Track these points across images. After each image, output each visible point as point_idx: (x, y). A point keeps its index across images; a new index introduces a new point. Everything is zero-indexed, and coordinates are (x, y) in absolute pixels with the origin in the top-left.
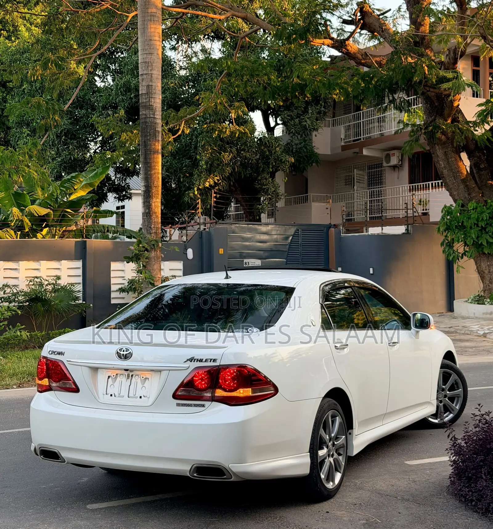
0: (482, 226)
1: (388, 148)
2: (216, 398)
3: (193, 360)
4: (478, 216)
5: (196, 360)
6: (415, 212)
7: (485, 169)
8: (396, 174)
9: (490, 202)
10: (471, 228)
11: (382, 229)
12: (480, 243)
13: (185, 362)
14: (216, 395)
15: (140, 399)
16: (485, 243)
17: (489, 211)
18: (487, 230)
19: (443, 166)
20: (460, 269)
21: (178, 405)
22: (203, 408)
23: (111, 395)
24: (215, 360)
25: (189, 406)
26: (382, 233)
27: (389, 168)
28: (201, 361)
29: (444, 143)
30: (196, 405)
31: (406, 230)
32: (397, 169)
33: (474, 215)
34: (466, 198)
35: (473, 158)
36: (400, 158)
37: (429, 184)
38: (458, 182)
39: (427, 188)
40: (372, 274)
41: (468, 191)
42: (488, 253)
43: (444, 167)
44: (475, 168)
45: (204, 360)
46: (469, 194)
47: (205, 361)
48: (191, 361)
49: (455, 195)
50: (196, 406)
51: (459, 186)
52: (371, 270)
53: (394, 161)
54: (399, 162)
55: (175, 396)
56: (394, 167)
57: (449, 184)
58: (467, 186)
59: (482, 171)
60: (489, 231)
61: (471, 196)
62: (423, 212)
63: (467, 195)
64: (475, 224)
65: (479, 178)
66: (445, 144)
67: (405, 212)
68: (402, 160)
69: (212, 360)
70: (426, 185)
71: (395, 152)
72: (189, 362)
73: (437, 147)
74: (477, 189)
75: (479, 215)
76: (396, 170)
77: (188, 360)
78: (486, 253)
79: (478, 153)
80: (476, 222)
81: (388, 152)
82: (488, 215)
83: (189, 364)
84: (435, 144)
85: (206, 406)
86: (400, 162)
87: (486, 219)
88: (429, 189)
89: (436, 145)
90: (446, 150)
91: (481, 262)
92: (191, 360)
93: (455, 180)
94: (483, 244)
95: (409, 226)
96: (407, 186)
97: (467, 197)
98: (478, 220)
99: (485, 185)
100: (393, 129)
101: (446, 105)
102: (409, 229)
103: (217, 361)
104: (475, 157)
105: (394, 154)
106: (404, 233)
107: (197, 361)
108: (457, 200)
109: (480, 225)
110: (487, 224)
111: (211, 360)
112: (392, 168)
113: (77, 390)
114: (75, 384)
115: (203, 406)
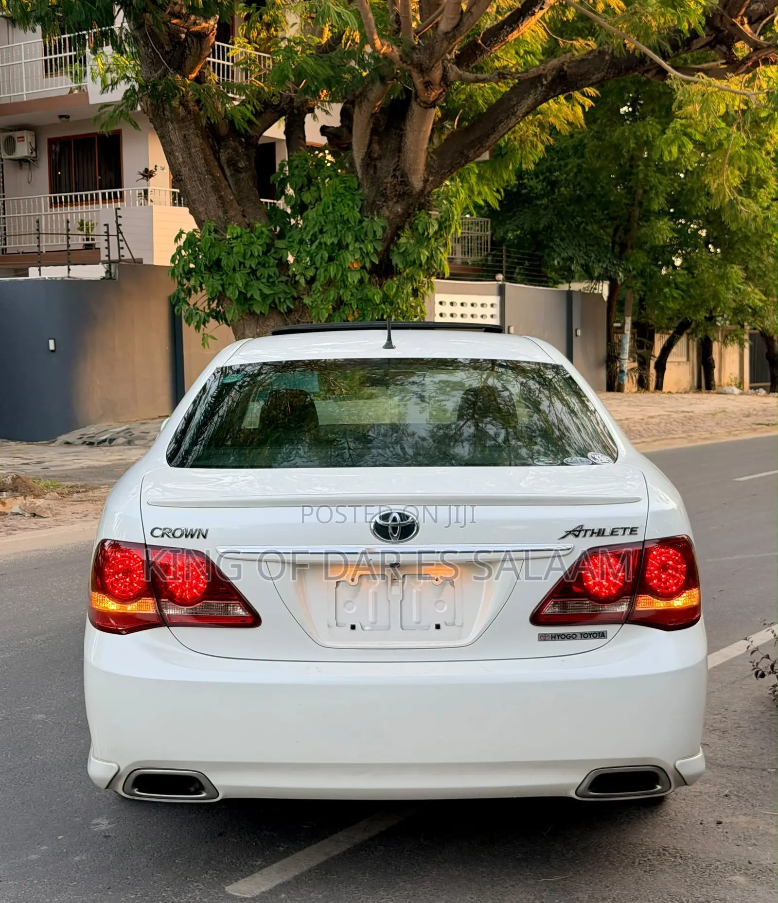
0: (251, 267)
1: (10, 126)
2: (637, 616)
3: (582, 533)
4: (244, 250)
5: (589, 533)
6: (121, 241)
7: (246, 169)
8: (23, 175)
9: (260, 227)
10: (234, 270)
11: (69, 270)
12: (249, 296)
13: (564, 537)
14: (637, 609)
15: (437, 631)
16: (257, 297)
17: (261, 242)
18: (258, 274)
19: (181, 160)
20: (210, 340)
21: (543, 637)
22: (602, 641)
23: (353, 627)
24: (633, 531)
25: (569, 639)
26: (69, 277)
27: (12, 162)
28: (601, 533)
29: (183, 120)
30: (585, 636)
31: (106, 272)
32: (26, 166)
33: (238, 248)
34: (219, 218)
35: (226, 150)
36: (34, 146)
37: (97, 195)
38: (206, 189)
39: (93, 200)
40: (53, 351)
41: (223, 206)
42: (261, 313)
43: (184, 162)
44: (229, 167)
45: (607, 532)
46: (225, 212)
47: (612, 533)
48: (577, 536)
49: (200, 213)
50: (586, 638)
51: (208, 197)
52: (51, 343)
53: (23, 150)
54: (32, 153)
55: (537, 619)
56: (22, 162)
57: (192, 193)
58: (221, 197)
59: (241, 172)
60: (262, 275)
61: (229, 215)
62: (87, 242)
63: (221, 214)
64: (241, 263)
65: (236, 184)
66: (184, 122)
67: (106, 240)
68: (36, 151)
69: (628, 531)
70: (92, 195)
71: (25, 133)
72: (571, 537)
73: (171, 127)
74: (235, 205)
75: (246, 247)
76: (23, 167)
77: (569, 533)
78: (258, 312)
79: (234, 141)
80: (242, 260)
81: (10, 134)
82: (260, 248)
83: (571, 541)
84: (167, 120)
85: (609, 636)
86: (34, 153)
87: (259, 255)
88: (98, 203)
89: (169, 123)
90: (187, 133)
91: (244, 328)
92: (576, 532)
93: (202, 186)
94: (255, 297)
95: (113, 266)
96: (45, 196)
97: (222, 216)
98: (244, 257)
99: (247, 197)
100: (25, 92)
101: (190, 51)
102: (113, 271)
103: (639, 531)
104: (228, 148)
105: (23, 137)
106: (104, 278)
107: (591, 535)
108: (204, 221)
109: (247, 266)
110: (259, 263)
111: (625, 529)
112: (17, 162)
113: (253, 620)
114: (247, 606)
115: (602, 635)
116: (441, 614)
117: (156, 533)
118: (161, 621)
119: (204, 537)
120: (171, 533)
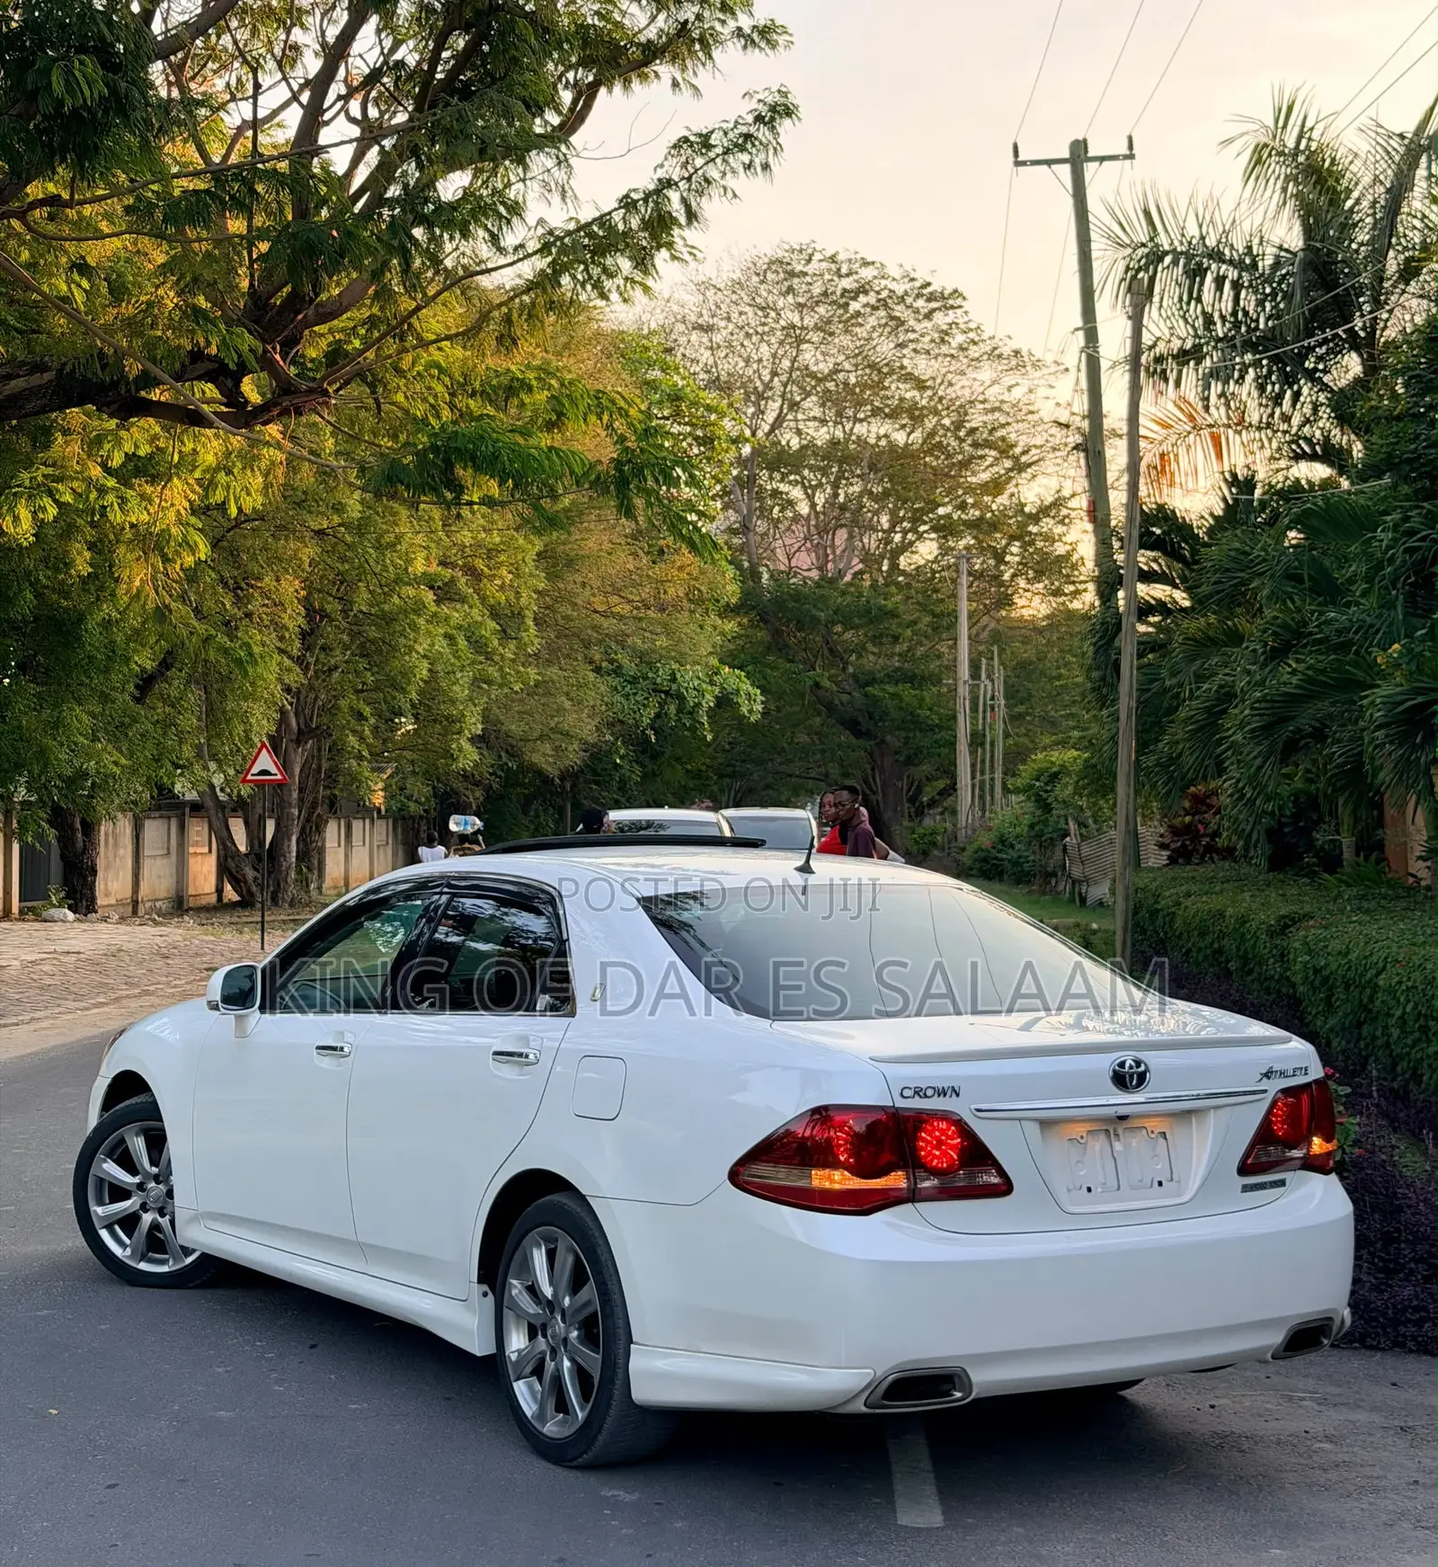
3: (1273, 1074)
5: (1278, 1074)
15: (1159, 1188)
21: (1246, 1189)
23: (1089, 1190)
24: (1306, 1071)
25: (1261, 1188)
28: (1286, 1074)
30: (1272, 1184)
45: (1291, 1072)
47: (1293, 1074)
48: (1270, 1078)
50: (1273, 1187)
55: (1243, 1168)
69: (1303, 1071)
77: (1264, 1074)
92: (1269, 1073)
103: (1309, 1071)
107: (1280, 1077)
111: (1301, 1069)
113: (1005, 1188)
114: (1002, 1173)
115: (1282, 1183)
116: (1159, 1169)
117: (907, 1093)
118: (912, 1196)
119: (958, 1095)
120: (919, 1092)
